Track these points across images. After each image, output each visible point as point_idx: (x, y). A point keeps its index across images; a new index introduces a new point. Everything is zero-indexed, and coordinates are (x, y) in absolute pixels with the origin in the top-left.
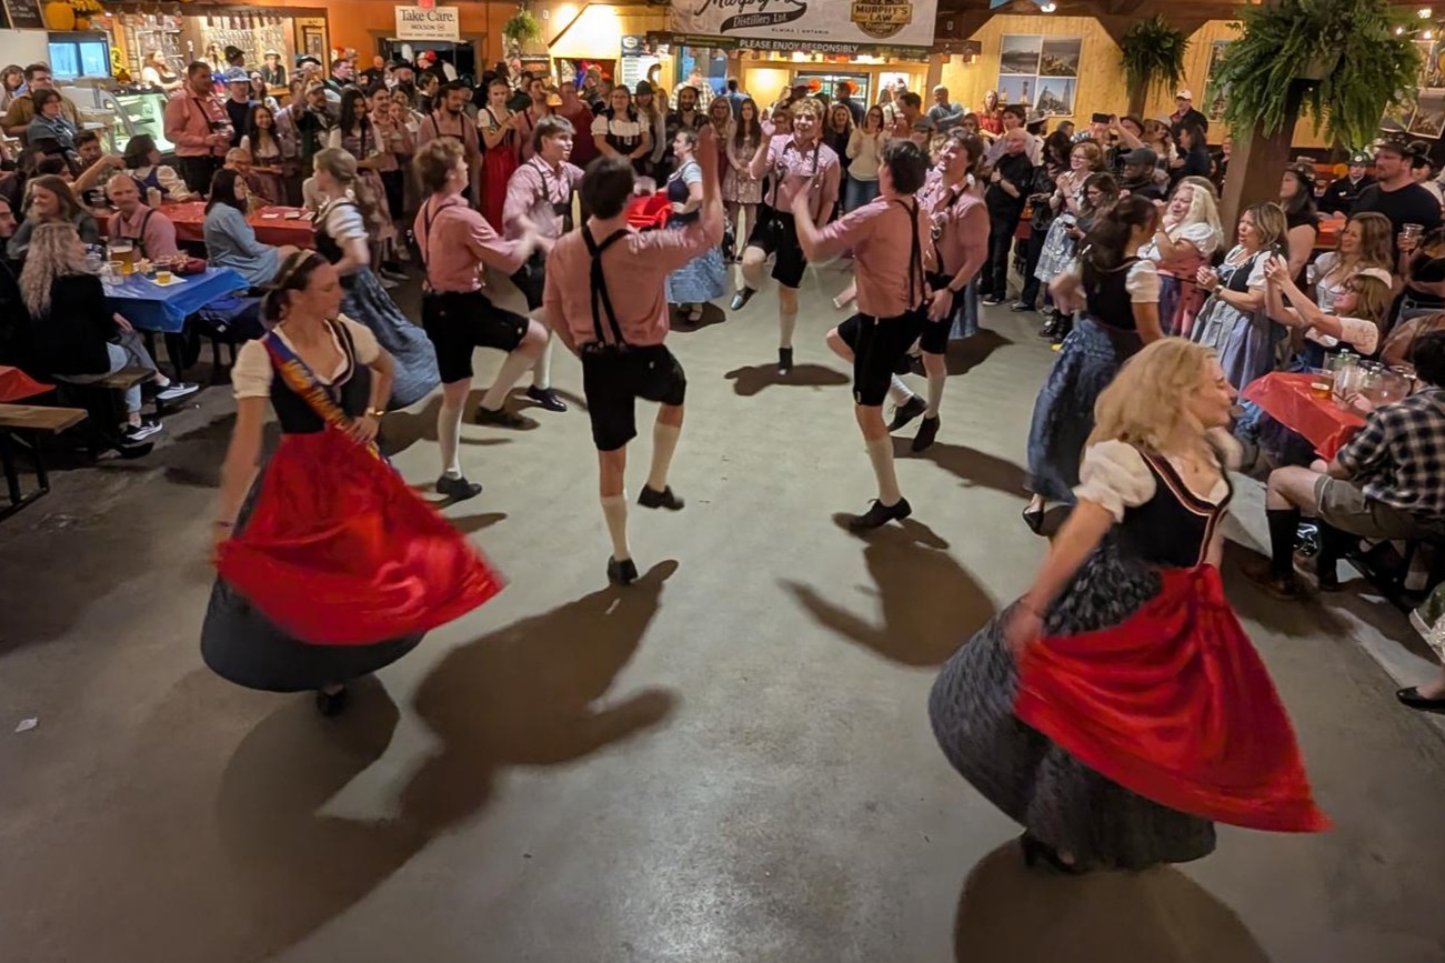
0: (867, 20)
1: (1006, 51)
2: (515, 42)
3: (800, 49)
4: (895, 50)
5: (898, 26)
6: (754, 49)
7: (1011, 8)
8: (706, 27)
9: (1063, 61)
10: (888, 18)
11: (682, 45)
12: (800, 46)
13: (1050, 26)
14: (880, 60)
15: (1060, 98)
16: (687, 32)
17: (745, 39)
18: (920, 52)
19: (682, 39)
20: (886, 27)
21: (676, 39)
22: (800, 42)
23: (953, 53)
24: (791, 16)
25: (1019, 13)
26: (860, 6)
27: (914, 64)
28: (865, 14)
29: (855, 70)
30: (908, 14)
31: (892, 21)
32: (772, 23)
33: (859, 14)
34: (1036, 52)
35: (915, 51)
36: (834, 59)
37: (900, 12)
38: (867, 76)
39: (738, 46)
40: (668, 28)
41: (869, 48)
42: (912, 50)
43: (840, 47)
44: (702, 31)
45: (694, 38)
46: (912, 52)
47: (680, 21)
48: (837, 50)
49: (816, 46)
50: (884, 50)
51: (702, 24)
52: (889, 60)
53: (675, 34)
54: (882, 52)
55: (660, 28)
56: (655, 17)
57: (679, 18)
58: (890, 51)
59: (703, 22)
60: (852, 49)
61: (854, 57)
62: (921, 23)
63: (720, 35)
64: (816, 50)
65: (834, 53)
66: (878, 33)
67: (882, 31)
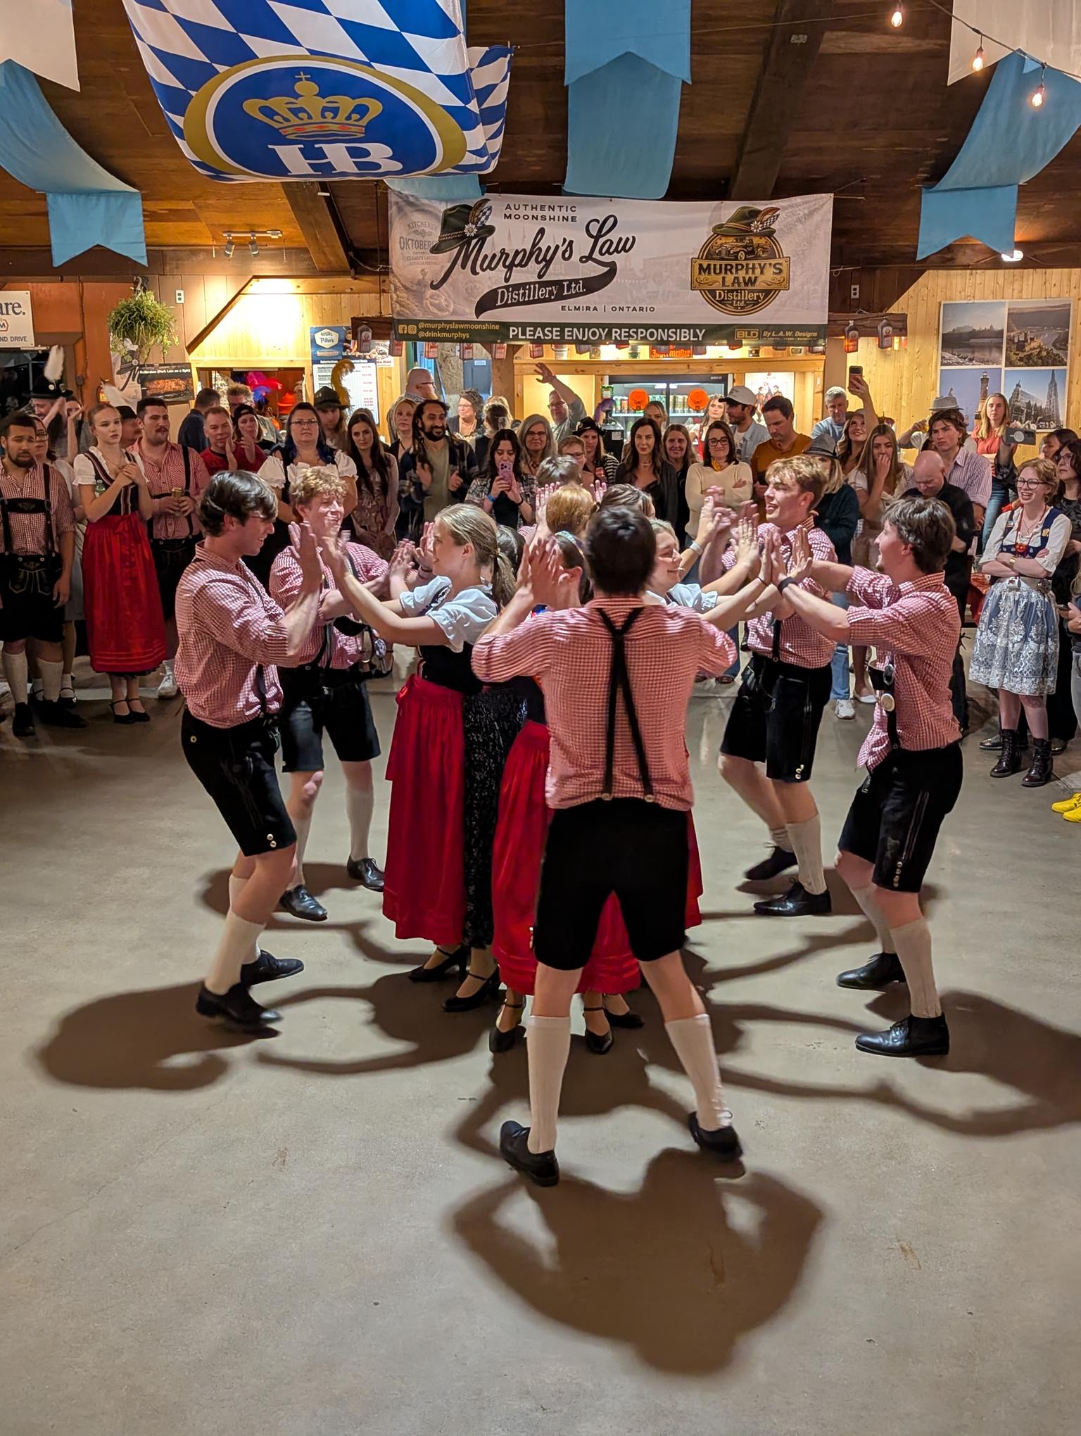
1: (949, 330)
2: (130, 345)
3: (608, 338)
4: (766, 333)
5: (768, 293)
6: (533, 342)
7: (952, 259)
8: (451, 309)
9: (1042, 341)
10: (752, 282)
11: (414, 339)
12: (609, 334)
13: (1016, 286)
14: (743, 353)
15: (1042, 401)
16: (420, 317)
17: (517, 325)
18: (809, 335)
19: (412, 330)
20: (750, 296)
21: (401, 329)
22: (610, 327)
23: (860, 335)
24: (592, 285)
25: (966, 267)
26: (705, 264)
27: (801, 356)
28: (713, 277)
29: (704, 370)
30: (784, 274)
31: (759, 286)
32: (560, 297)
33: (703, 276)
34: (997, 328)
35: (798, 334)
36: (667, 353)
37: (769, 273)
38: (723, 379)
39: (506, 337)
40: (387, 313)
41: (724, 332)
42: (794, 334)
43: (675, 333)
44: (446, 316)
45: (434, 326)
46: (794, 337)
47: (408, 299)
48: (672, 337)
49: (636, 333)
50: (749, 334)
51: (444, 303)
52: (757, 352)
53: (400, 322)
54: (745, 338)
55: (374, 314)
56: (364, 295)
57: (405, 295)
58: (759, 337)
59: (446, 300)
60: (696, 335)
61: (699, 348)
62: (805, 287)
63: (476, 319)
64: (637, 339)
65: (667, 343)
66: (736, 308)
67: (742, 304)
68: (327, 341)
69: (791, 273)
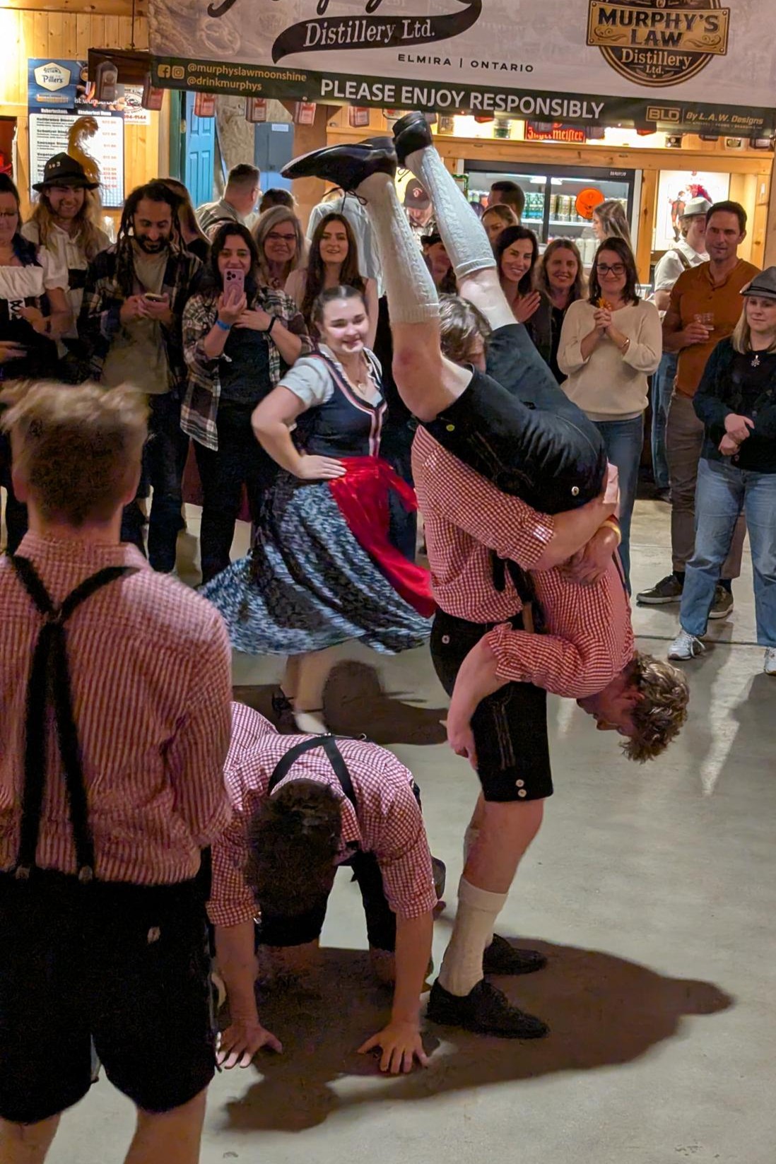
0: (625, 42)
3: (465, 105)
4: (690, 115)
5: (696, 59)
6: (354, 103)
8: (237, 46)
10: (673, 39)
11: (181, 86)
12: (465, 101)
14: (658, 140)
16: (191, 54)
17: (332, 76)
18: (751, 121)
19: (178, 73)
20: (670, 61)
21: (162, 70)
22: (468, 89)
24: (445, 27)
26: (609, 9)
27: (741, 150)
28: (618, 29)
29: (601, 161)
30: (720, 33)
31: (684, 45)
32: (397, 41)
33: (605, 26)
35: (736, 118)
36: (548, 133)
37: (700, 28)
38: (629, 177)
39: (314, 94)
40: (142, 46)
41: (633, 108)
42: (730, 118)
43: (561, 105)
44: (228, 56)
45: (211, 70)
46: (730, 123)
47: (174, 28)
48: (556, 111)
49: (505, 101)
50: (666, 114)
51: (226, 38)
52: (678, 141)
53: (160, 60)
54: (660, 119)
55: (123, 45)
56: (111, 17)
57: (170, 21)
58: (680, 119)
59: (230, 34)
60: (590, 111)
61: (595, 130)
62: (750, 53)
63: (272, 64)
64: (505, 110)
65: (549, 119)
66: (650, 75)
67: (659, 71)
68: (53, 80)
69: (730, 31)
